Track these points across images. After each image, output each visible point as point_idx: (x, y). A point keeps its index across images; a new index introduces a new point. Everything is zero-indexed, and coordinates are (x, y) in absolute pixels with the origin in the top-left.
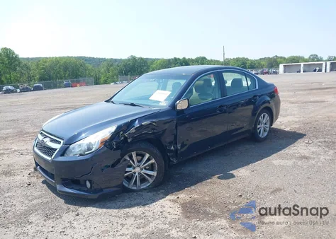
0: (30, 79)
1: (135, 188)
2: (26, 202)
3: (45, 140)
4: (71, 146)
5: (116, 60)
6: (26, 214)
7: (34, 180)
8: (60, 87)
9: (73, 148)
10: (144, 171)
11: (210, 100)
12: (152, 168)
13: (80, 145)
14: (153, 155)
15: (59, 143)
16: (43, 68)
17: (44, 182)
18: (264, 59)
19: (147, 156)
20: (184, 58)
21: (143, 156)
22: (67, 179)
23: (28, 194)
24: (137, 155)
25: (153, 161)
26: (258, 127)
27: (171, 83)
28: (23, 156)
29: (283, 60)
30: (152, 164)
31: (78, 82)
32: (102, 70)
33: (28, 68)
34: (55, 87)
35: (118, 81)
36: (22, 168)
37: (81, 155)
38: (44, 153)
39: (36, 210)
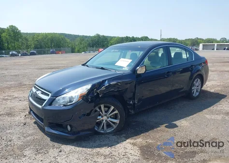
0: (28, 47)
1: (103, 132)
2: (22, 138)
3: (38, 92)
4: (57, 98)
5: (86, 37)
6: (22, 148)
7: (28, 120)
8: (48, 54)
9: (59, 100)
10: (110, 119)
11: (158, 67)
12: (115, 117)
13: (64, 98)
14: (116, 108)
15: (48, 95)
16: (37, 41)
17: (35, 123)
18: (189, 39)
19: (112, 108)
20: (133, 37)
21: (109, 108)
22: (52, 123)
23: (24, 132)
24: (105, 107)
25: (116, 112)
26: (193, 88)
27: (129, 53)
28: (21, 102)
29: (202, 40)
30: (116, 114)
31: (60, 51)
32: (77, 43)
33: (27, 40)
34: (44, 53)
35: (87, 51)
36: (20, 110)
37: (64, 105)
38: (36, 102)
39: (29, 145)
